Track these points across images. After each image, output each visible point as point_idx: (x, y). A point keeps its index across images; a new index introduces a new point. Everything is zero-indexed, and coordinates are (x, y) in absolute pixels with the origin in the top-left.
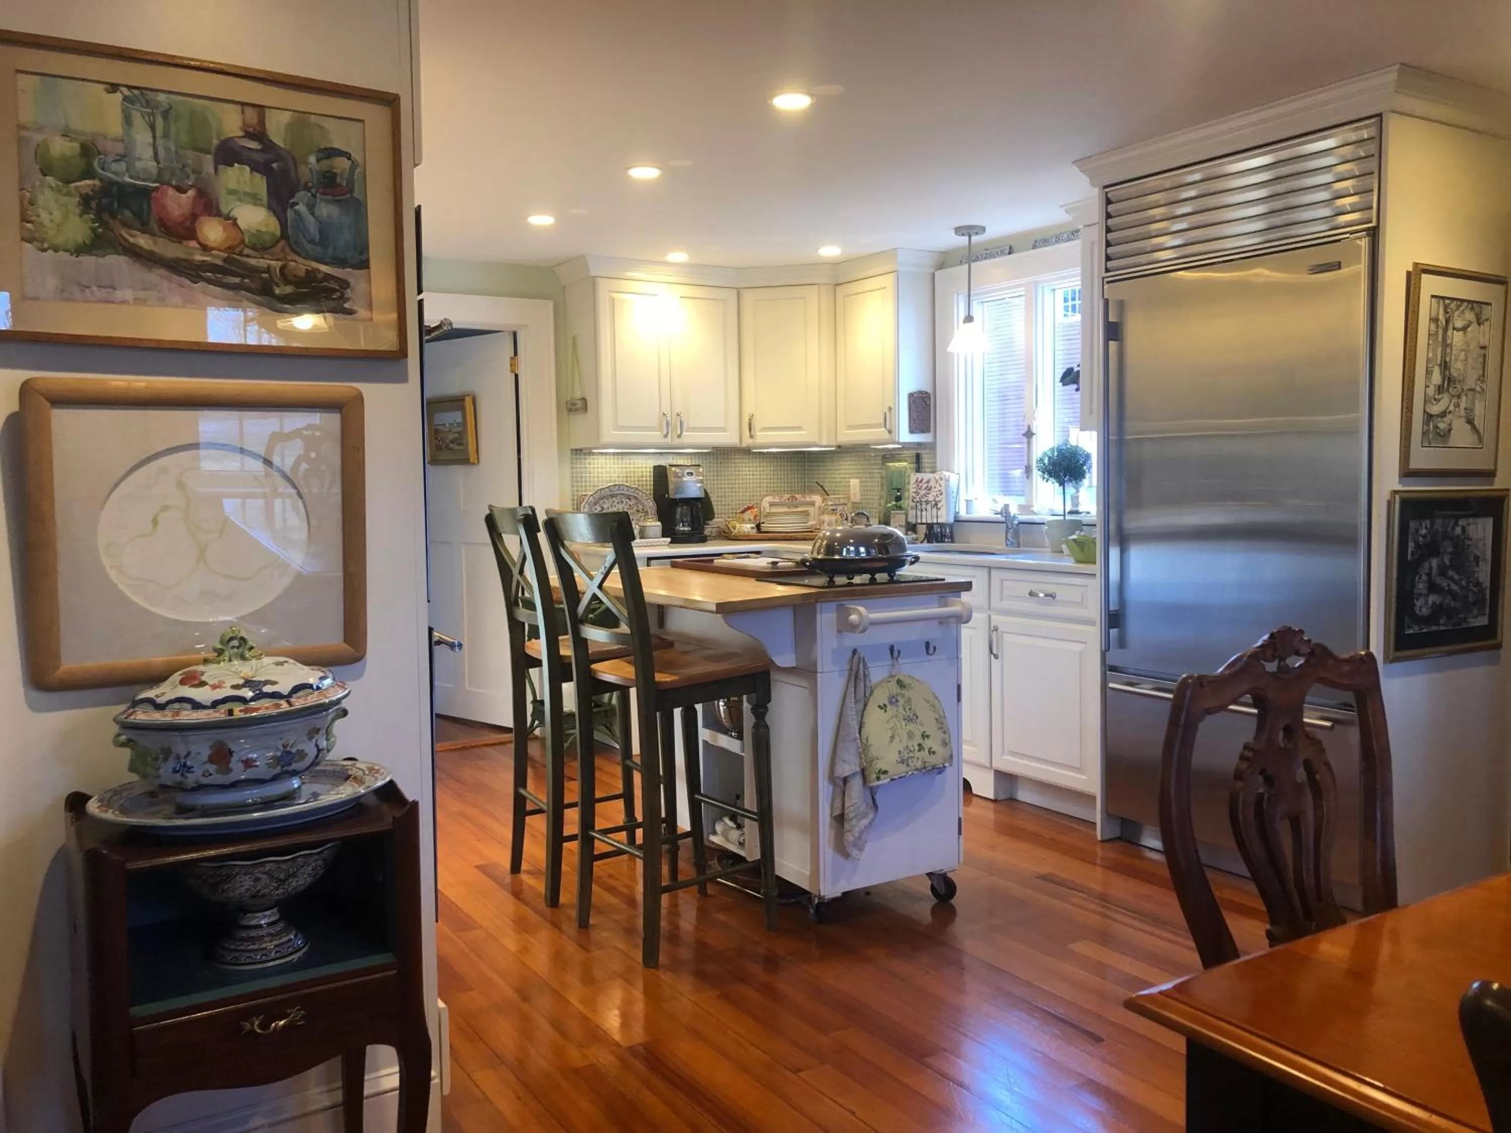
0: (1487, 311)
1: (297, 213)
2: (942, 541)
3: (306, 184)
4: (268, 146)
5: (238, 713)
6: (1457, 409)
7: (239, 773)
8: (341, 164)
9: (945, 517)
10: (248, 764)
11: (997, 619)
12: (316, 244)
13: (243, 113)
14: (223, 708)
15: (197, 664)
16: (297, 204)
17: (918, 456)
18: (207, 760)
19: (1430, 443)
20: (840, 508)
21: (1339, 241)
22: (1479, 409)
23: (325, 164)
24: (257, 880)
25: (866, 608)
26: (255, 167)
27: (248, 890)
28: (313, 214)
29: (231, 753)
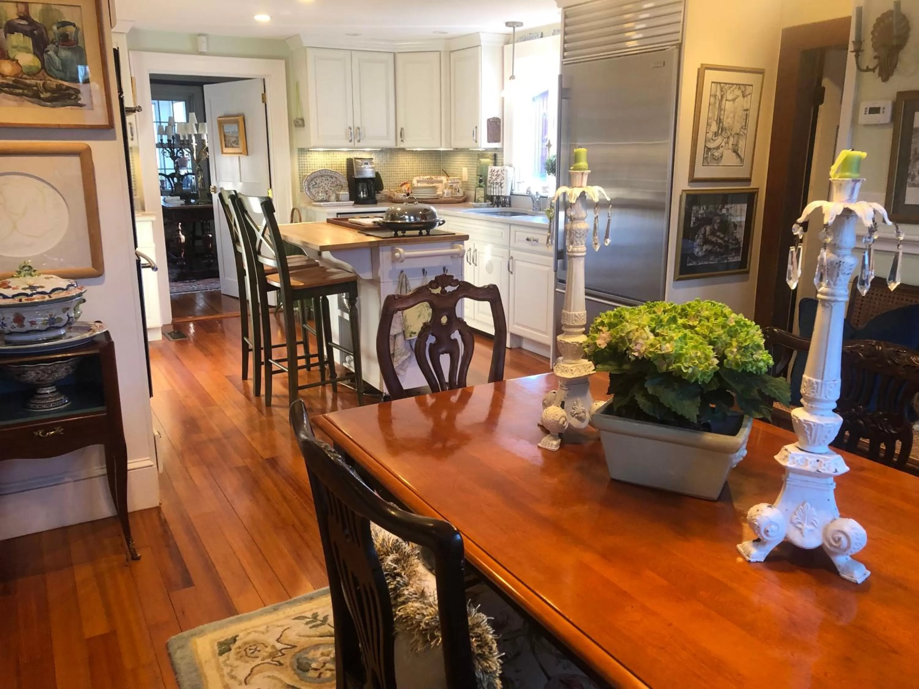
0: (749, 89)
1: (49, 56)
2: (505, 206)
3: (53, 40)
4: (31, 22)
5: (24, 300)
6: (727, 145)
7: (27, 326)
8: (70, 30)
9: (506, 192)
10: (33, 323)
11: (513, 253)
12: (60, 71)
13: (17, 6)
14: (17, 299)
15: (9, 278)
16: (48, 51)
17: (495, 155)
18: (12, 321)
19: (708, 164)
20: (455, 185)
21: (665, 49)
22: (742, 144)
23: (61, 29)
24: (37, 373)
25: (404, 250)
26: (25, 34)
27: (34, 377)
28: (57, 56)
29: (24, 318)
